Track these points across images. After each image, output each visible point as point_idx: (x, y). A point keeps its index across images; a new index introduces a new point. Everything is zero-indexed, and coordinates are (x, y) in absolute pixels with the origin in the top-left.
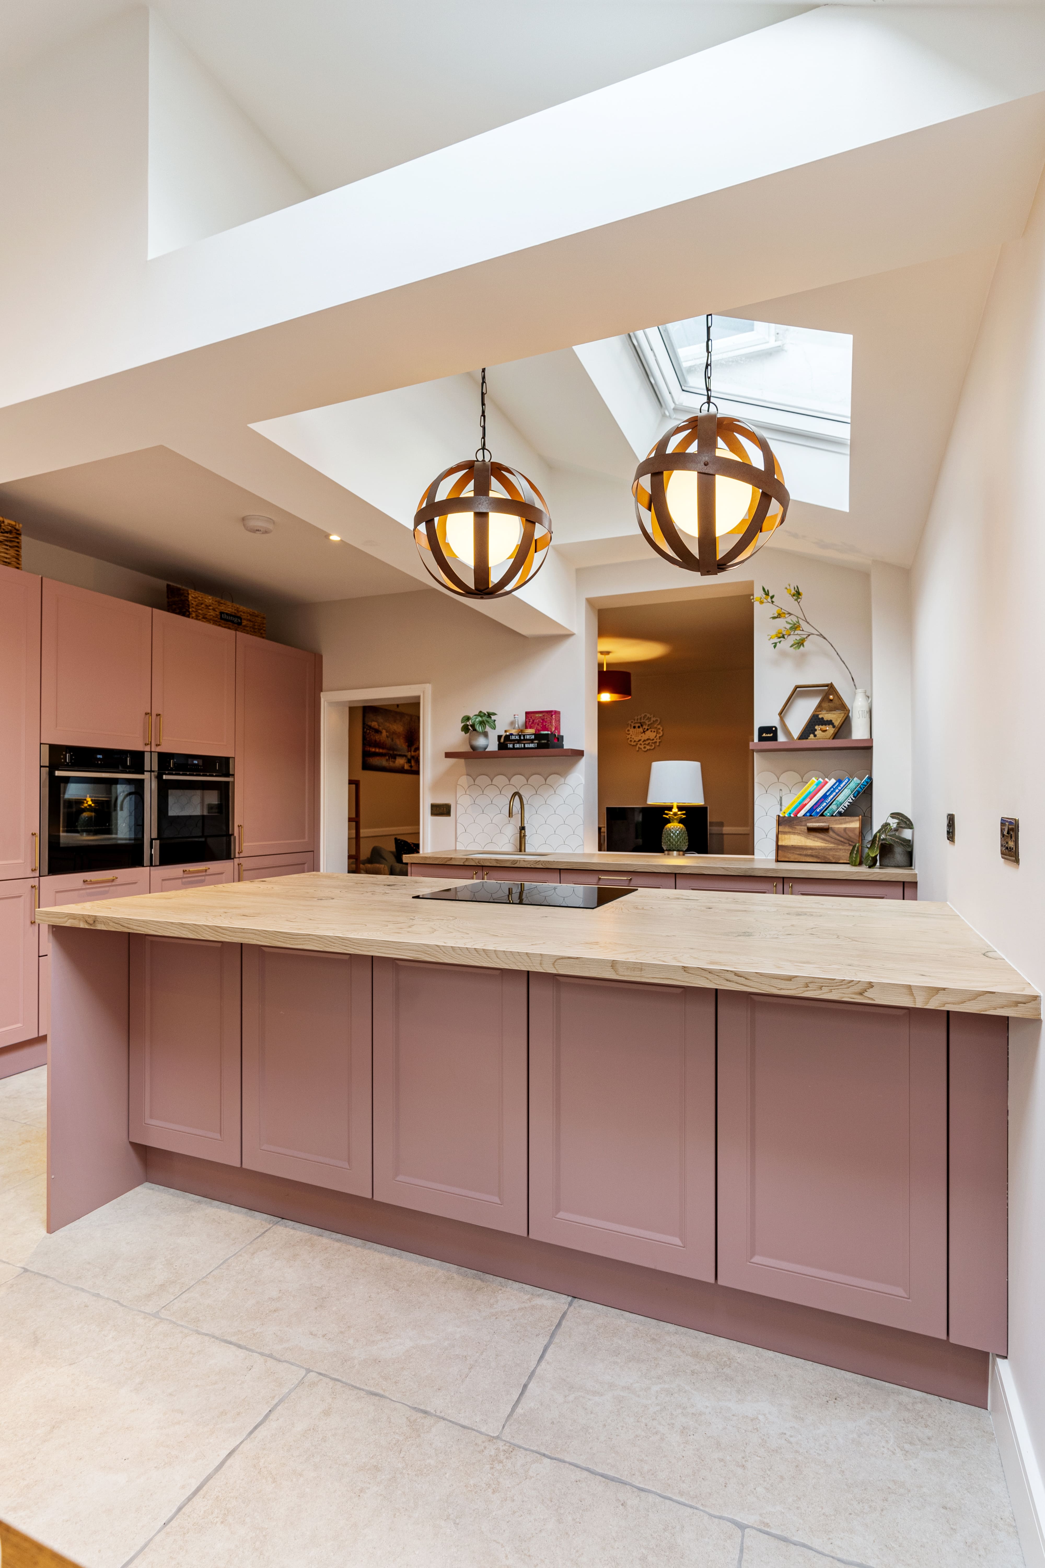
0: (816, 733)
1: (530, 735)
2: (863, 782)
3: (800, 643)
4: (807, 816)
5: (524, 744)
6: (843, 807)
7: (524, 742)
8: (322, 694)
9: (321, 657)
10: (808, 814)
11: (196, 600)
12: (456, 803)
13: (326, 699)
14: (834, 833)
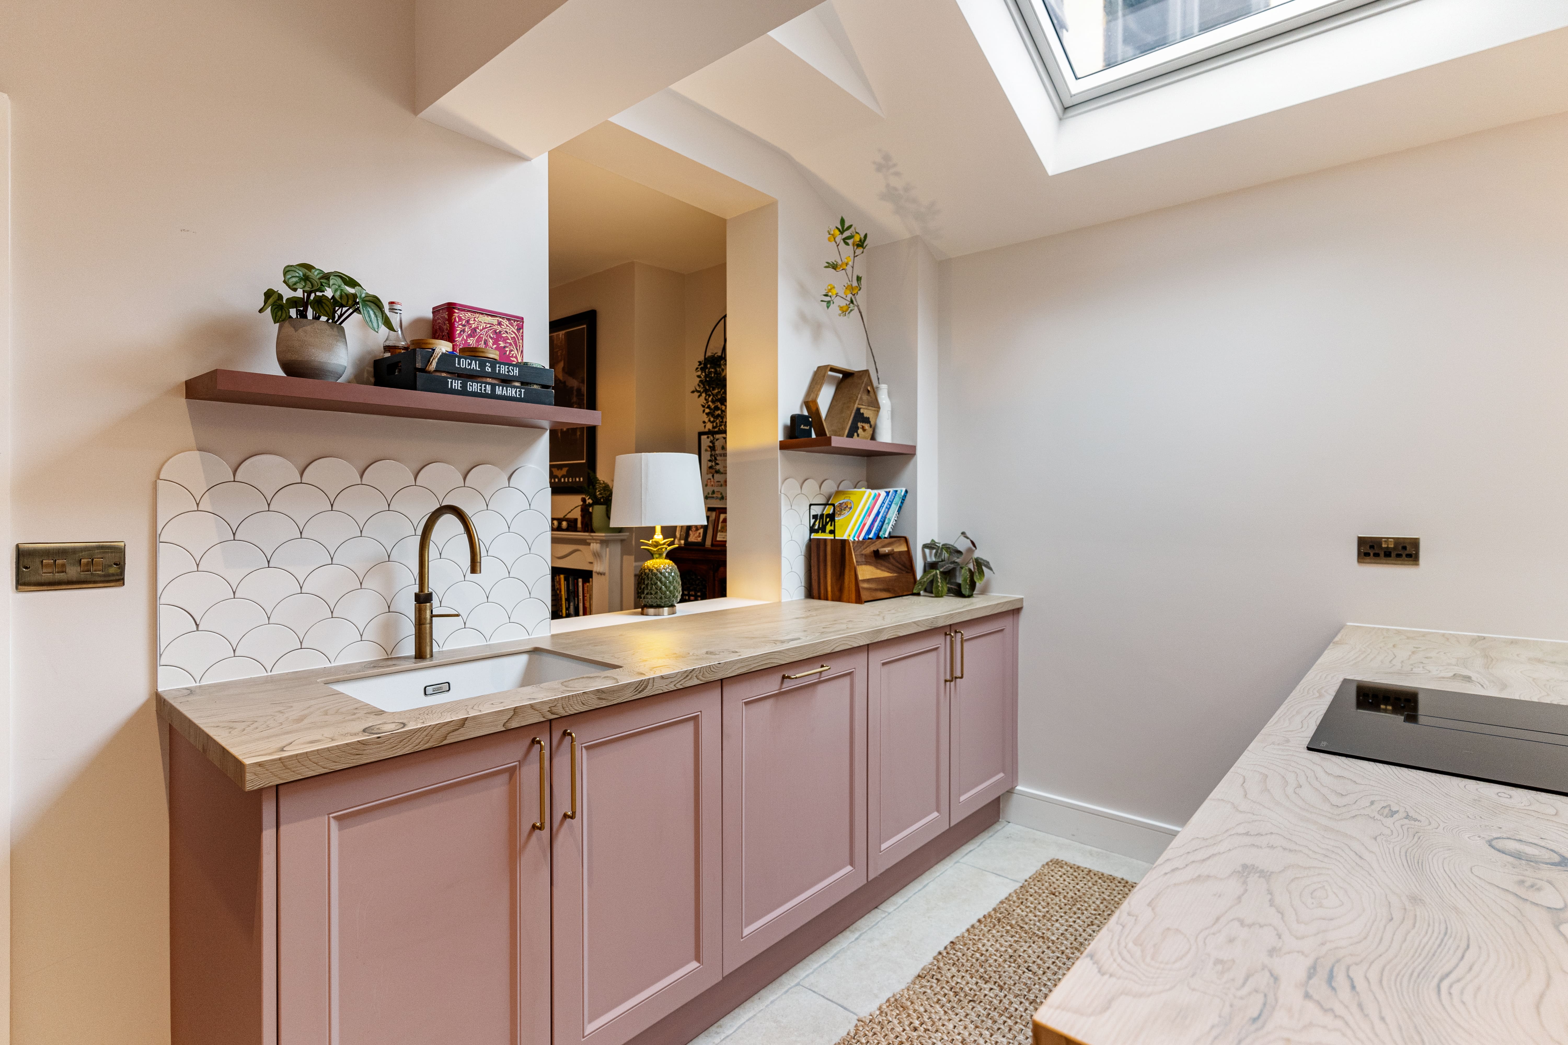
0: (859, 431)
2: (903, 496)
3: (843, 311)
5: (493, 387)
7: (491, 381)
10: (867, 536)
12: (155, 542)
14: (894, 558)
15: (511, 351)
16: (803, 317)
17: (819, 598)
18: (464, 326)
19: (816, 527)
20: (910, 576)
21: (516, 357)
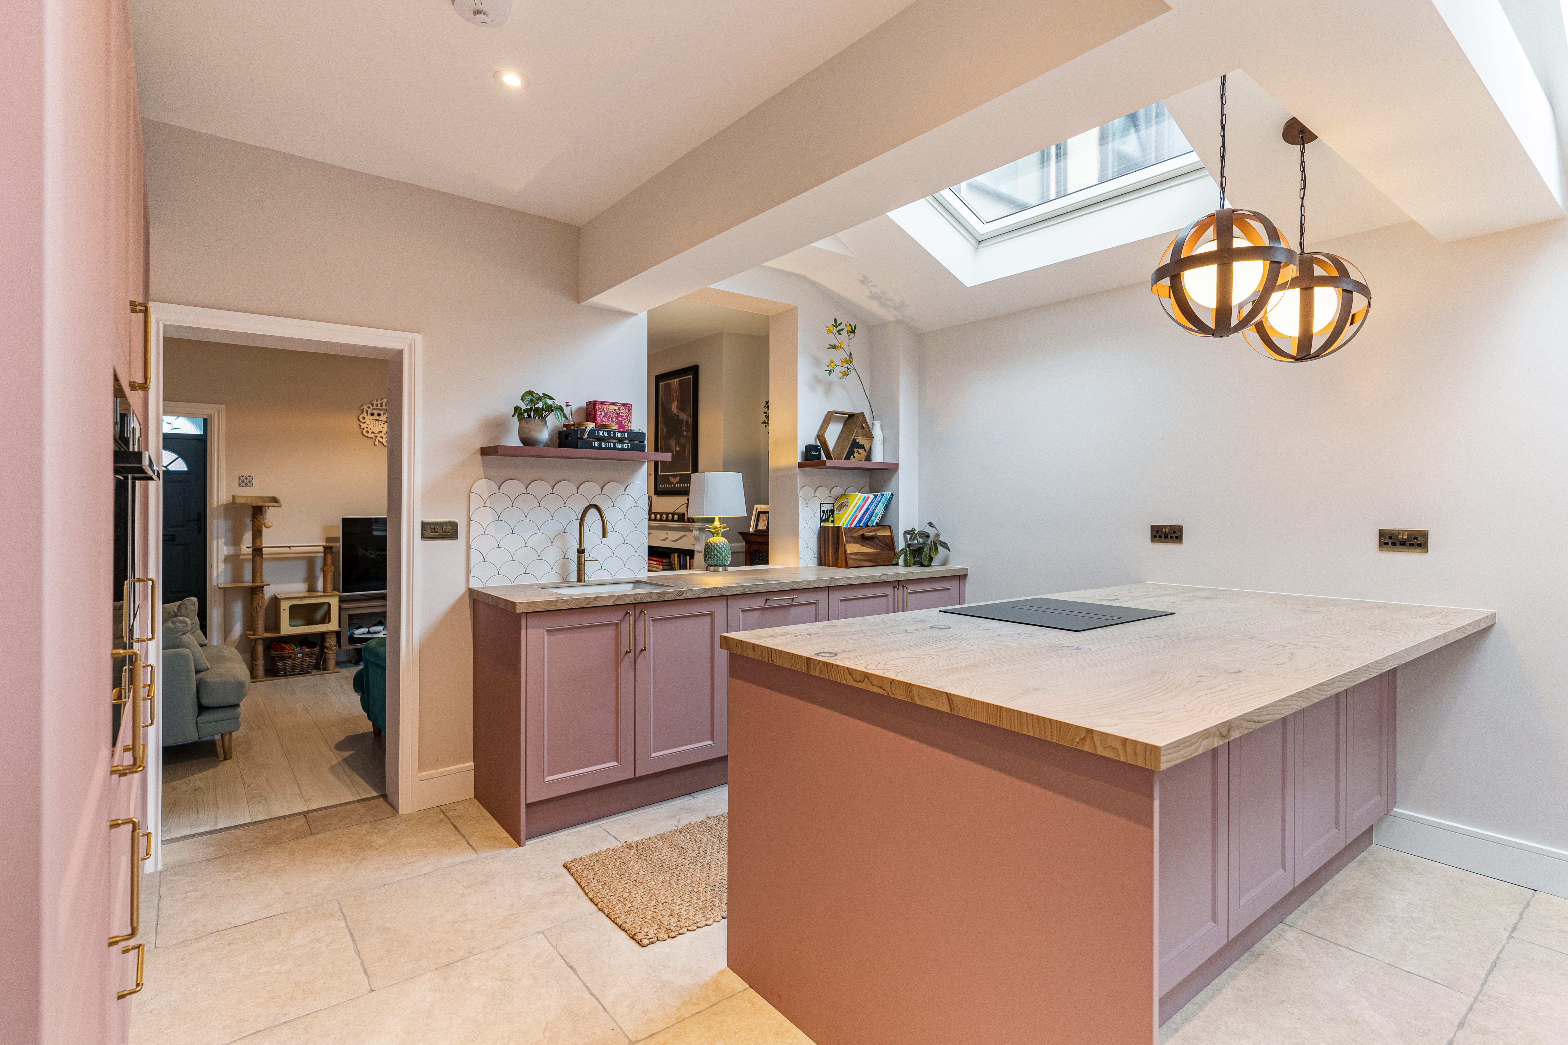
0: (855, 455)
1: (620, 432)
2: (888, 497)
3: (845, 375)
5: (614, 444)
6: (879, 518)
7: (614, 441)
10: (858, 525)
12: (466, 521)
13: (160, 317)
14: (878, 540)
15: (625, 424)
16: (817, 379)
17: (825, 566)
18: (601, 412)
19: (823, 518)
20: (892, 552)
21: (628, 426)
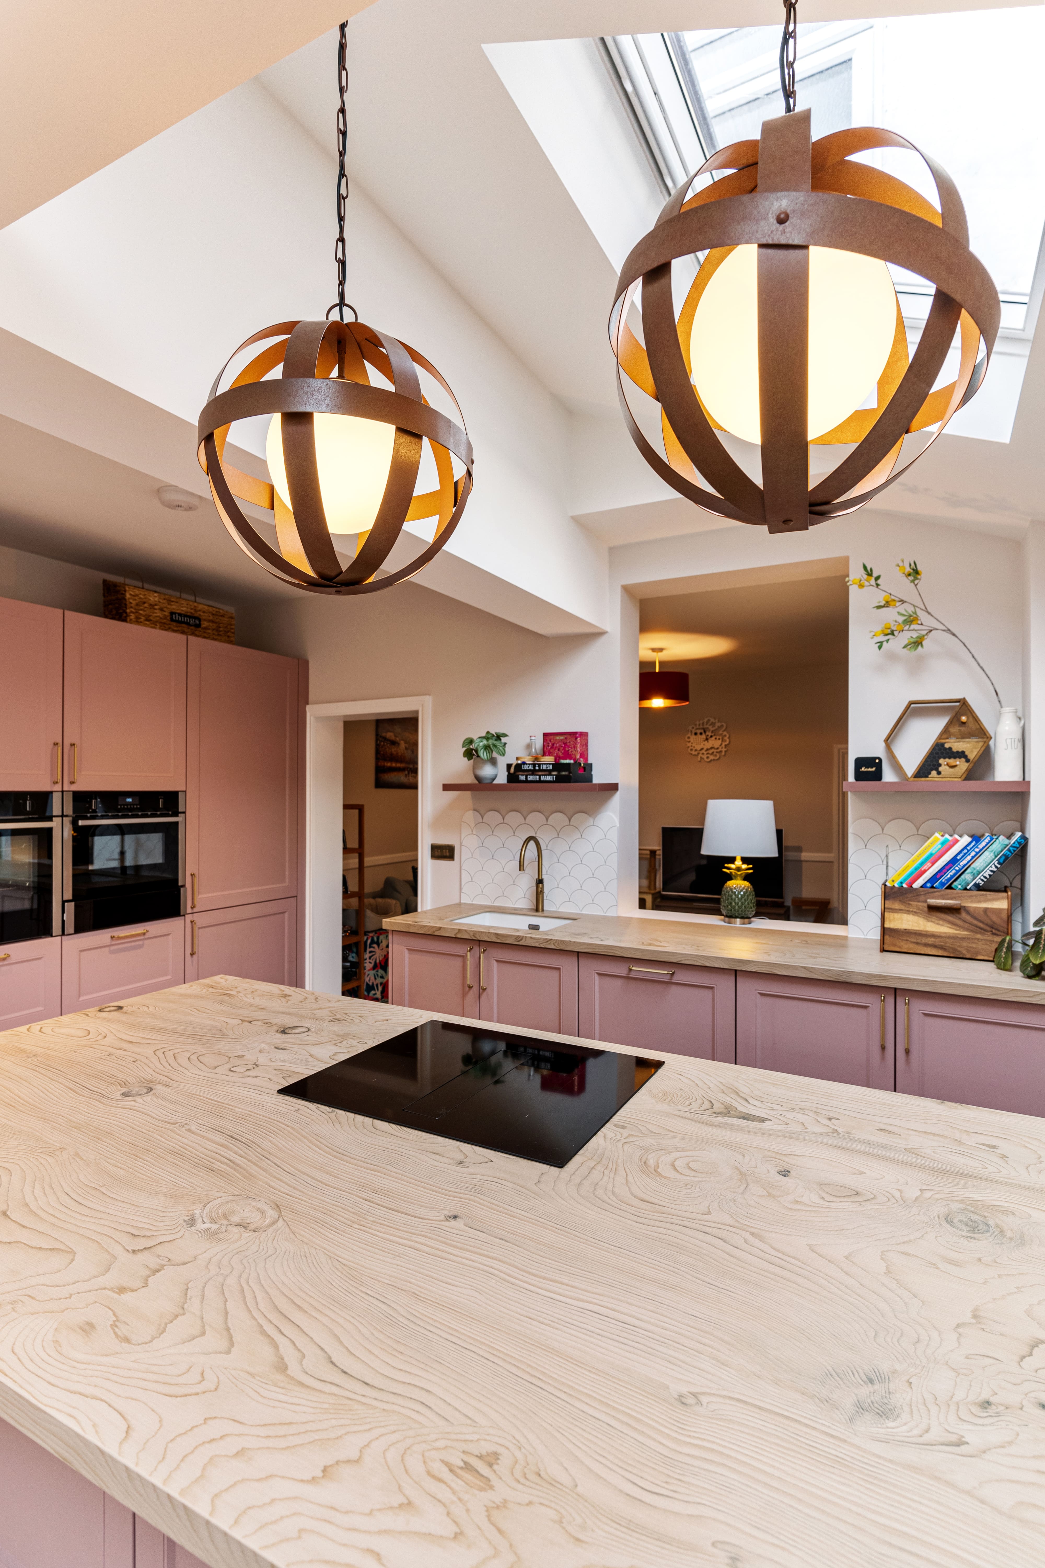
0: (940, 769)
1: (547, 764)
2: (1014, 843)
3: (917, 643)
4: (927, 887)
5: (540, 776)
6: (982, 878)
7: (540, 773)
8: (308, 708)
9: (307, 663)
10: (929, 885)
11: (136, 598)
12: (461, 845)
13: (312, 712)
15: (572, 752)
20: (998, 940)
